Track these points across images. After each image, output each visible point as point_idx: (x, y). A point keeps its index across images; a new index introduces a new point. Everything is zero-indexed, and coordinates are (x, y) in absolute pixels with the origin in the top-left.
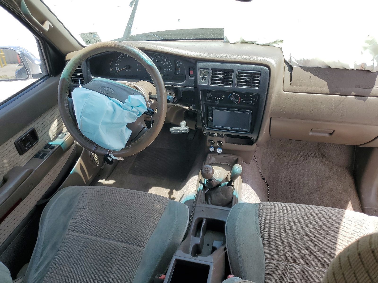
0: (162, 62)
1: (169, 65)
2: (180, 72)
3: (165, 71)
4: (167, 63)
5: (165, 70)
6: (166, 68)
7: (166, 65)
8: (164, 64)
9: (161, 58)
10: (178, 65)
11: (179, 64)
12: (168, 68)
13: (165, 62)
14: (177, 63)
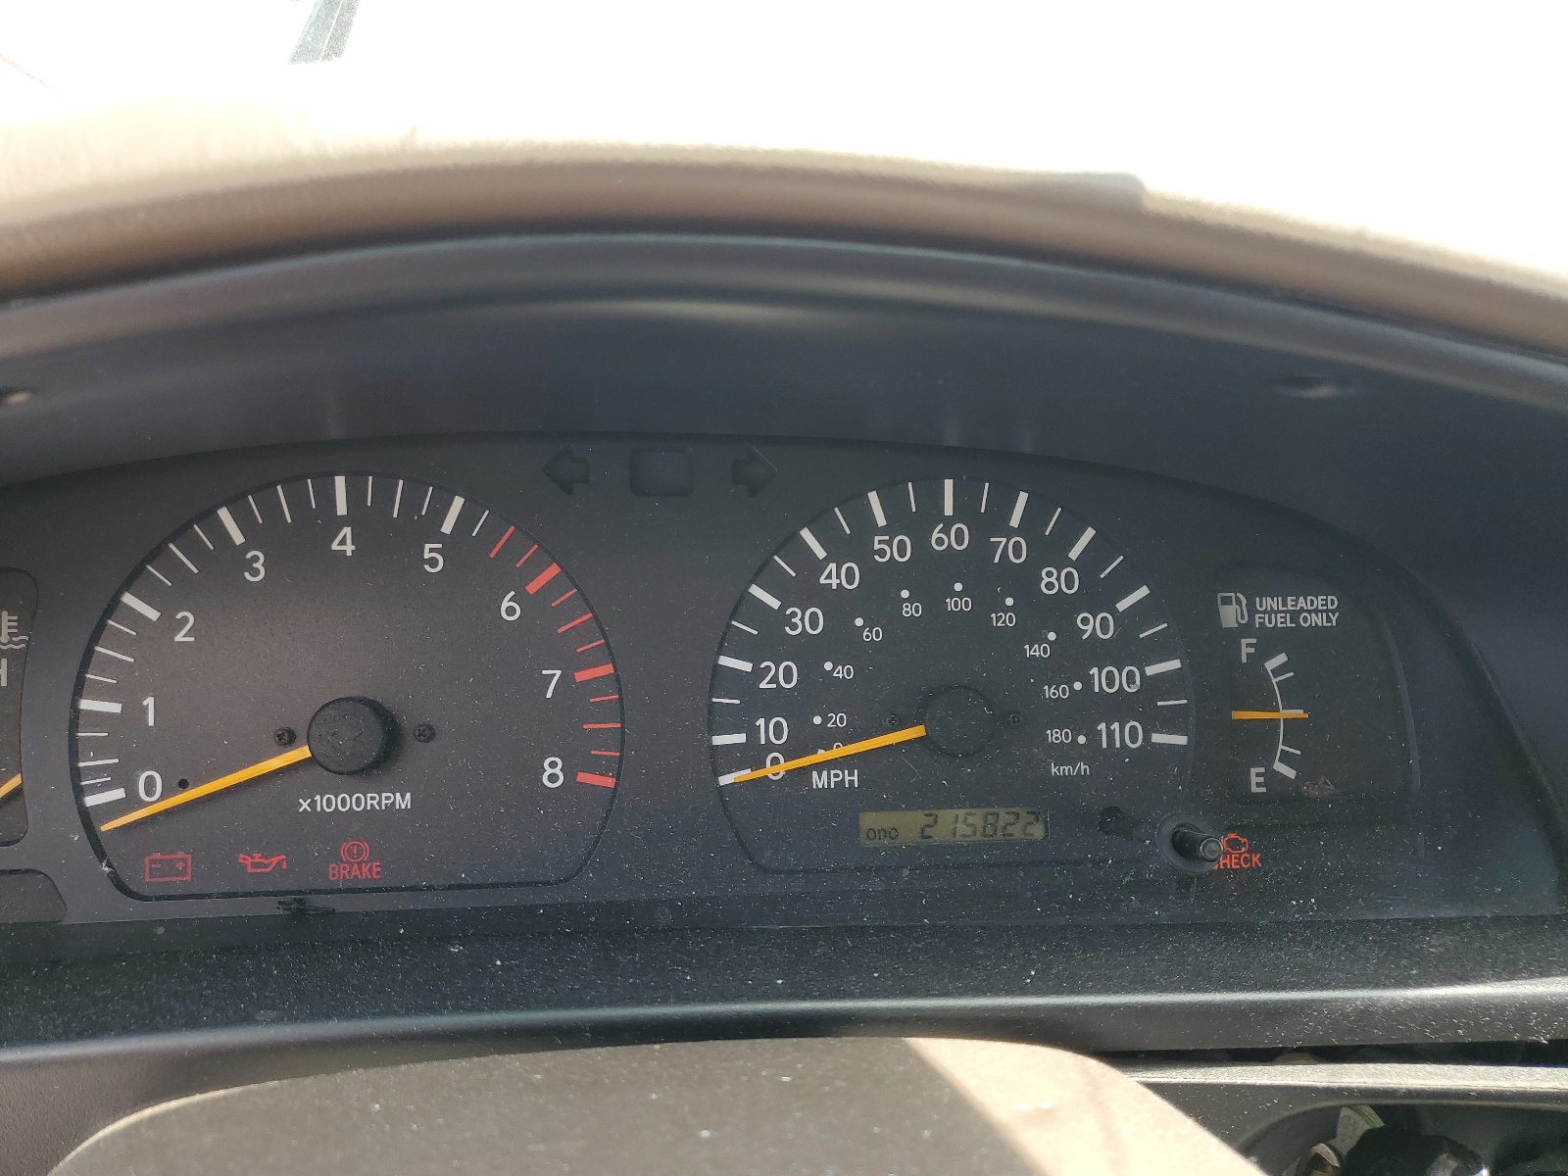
0: (1004, 620)
1: (1125, 649)
2: (1286, 758)
3: (1068, 754)
4: (1090, 625)
5: (1055, 736)
6: (1089, 710)
7: (1076, 656)
8: (1035, 651)
9: (981, 547)
10: (1246, 648)
11: (1273, 638)
12: (1119, 707)
13: (1061, 611)
14: (1231, 615)
